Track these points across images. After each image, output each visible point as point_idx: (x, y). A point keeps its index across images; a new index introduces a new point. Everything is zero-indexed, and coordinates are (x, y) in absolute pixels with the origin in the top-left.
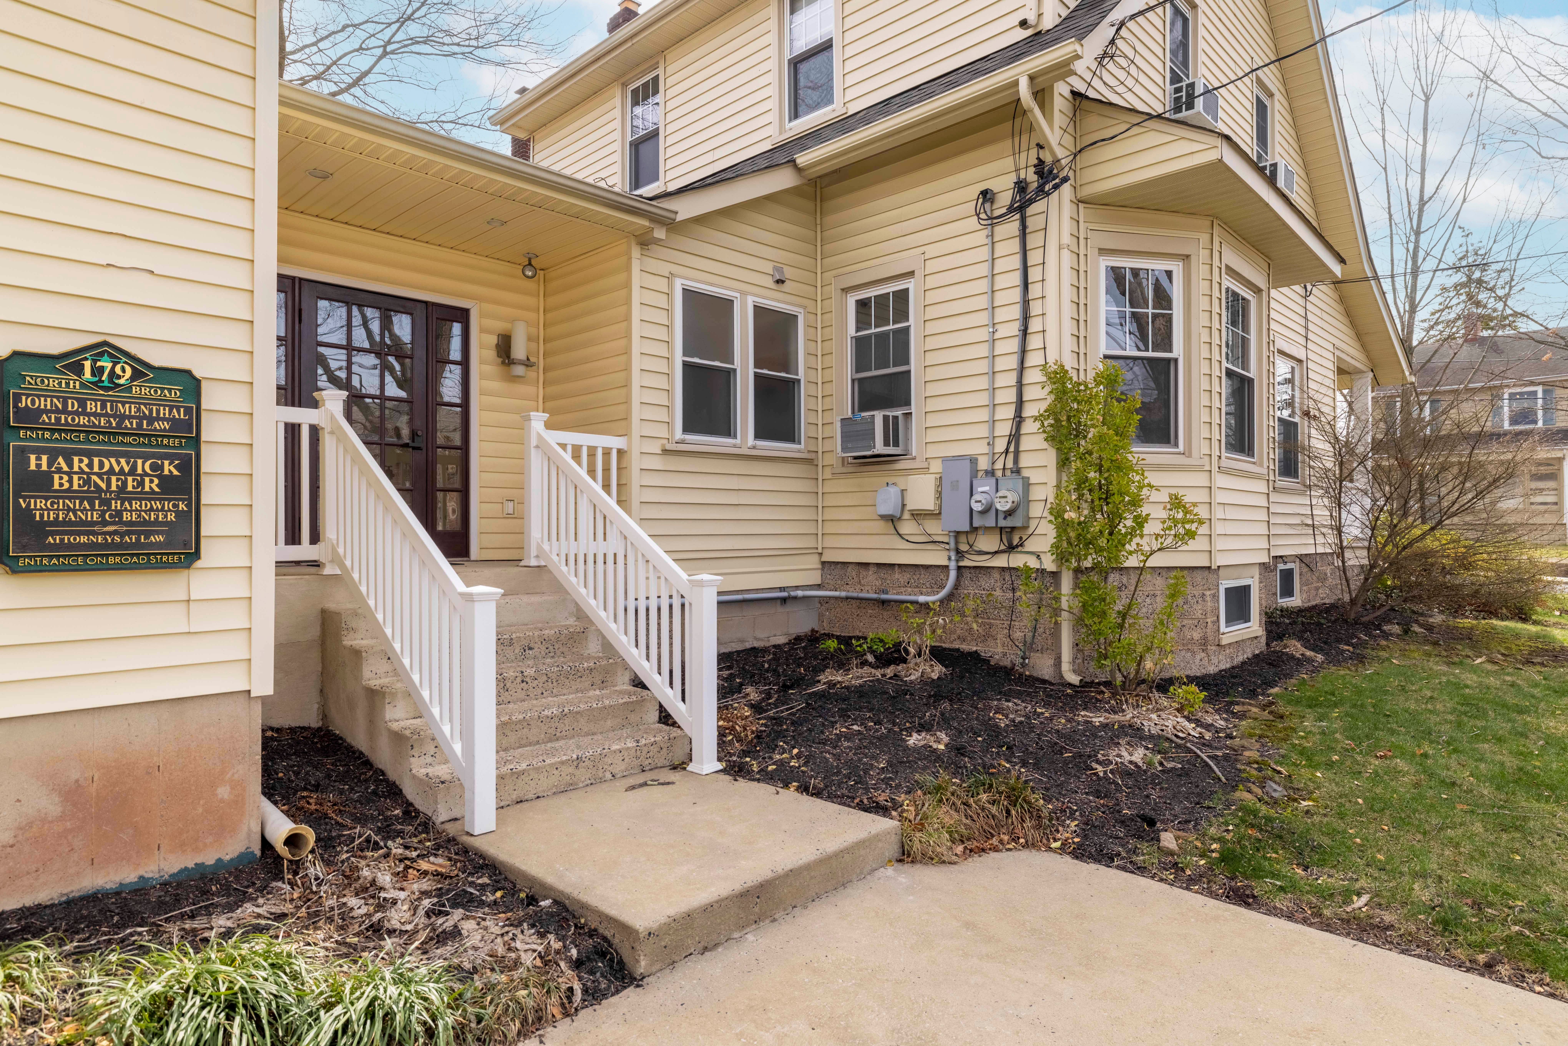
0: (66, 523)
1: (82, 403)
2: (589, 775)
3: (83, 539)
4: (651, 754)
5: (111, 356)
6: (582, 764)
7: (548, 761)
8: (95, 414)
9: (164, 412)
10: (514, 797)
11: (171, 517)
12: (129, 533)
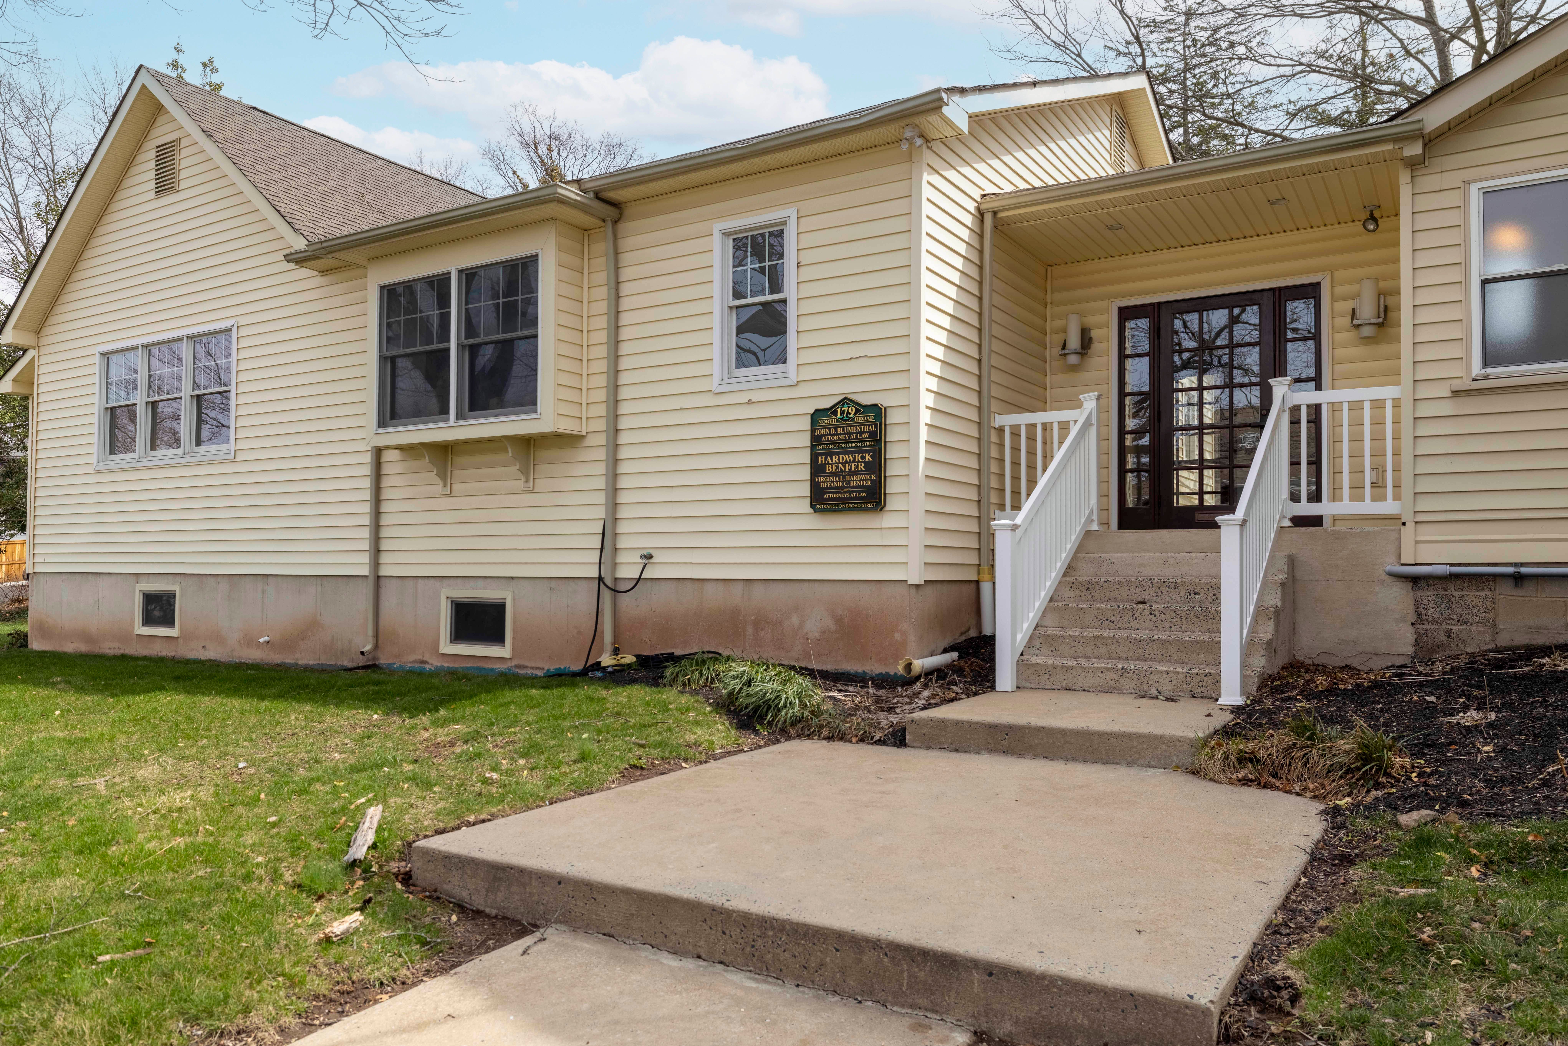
0: (831, 488)
1: (836, 429)
2: (1133, 686)
3: (836, 496)
4: (1204, 683)
5: (848, 404)
6: (1125, 674)
7: (1095, 665)
8: (841, 434)
9: (866, 429)
10: (1064, 685)
11: (869, 483)
12: (853, 492)
